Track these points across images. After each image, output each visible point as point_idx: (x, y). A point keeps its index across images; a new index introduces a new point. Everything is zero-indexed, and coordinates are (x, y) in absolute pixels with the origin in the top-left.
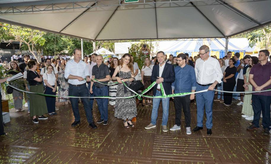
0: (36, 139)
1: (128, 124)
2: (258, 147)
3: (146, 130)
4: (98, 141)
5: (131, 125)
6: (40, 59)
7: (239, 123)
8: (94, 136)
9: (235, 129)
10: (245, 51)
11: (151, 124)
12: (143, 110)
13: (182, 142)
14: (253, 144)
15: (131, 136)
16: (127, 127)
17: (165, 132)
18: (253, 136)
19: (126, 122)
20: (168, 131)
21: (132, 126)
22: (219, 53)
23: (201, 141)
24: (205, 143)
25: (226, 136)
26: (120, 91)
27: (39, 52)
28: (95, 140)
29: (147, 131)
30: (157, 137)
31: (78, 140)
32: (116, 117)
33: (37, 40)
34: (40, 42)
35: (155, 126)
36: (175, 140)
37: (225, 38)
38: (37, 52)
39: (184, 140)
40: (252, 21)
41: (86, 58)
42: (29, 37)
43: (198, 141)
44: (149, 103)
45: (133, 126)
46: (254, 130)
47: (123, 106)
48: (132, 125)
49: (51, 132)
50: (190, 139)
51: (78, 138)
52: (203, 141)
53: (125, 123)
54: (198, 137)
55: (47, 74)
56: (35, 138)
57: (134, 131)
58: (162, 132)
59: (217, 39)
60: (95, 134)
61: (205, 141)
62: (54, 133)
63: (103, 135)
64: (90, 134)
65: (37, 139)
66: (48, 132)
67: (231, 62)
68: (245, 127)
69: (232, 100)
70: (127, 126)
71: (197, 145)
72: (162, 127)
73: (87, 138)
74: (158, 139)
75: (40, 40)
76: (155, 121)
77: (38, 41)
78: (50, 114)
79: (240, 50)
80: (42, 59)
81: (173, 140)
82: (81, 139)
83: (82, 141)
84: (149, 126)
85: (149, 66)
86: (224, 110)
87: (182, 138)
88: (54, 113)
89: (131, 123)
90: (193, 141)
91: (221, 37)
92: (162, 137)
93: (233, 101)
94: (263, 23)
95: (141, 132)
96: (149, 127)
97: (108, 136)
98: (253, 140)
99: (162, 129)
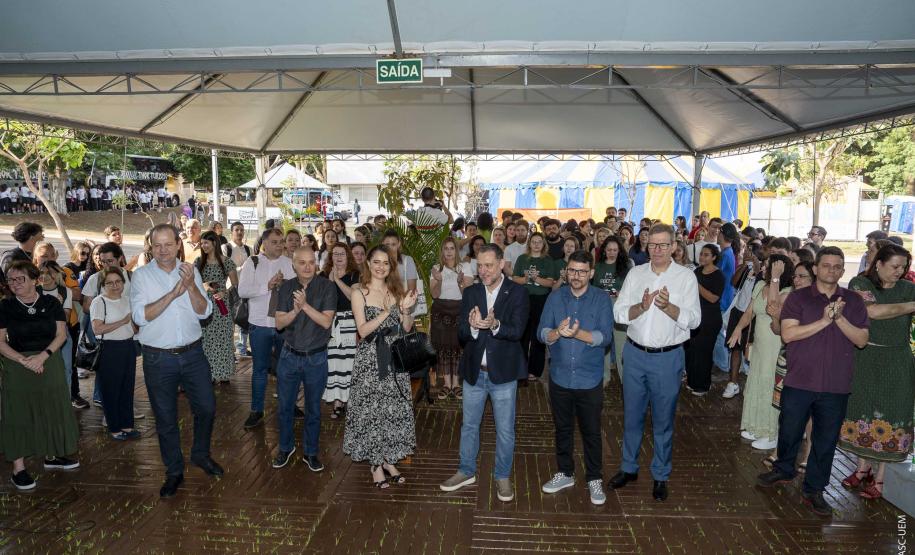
0: (73, 541)
1: (386, 472)
2: (787, 549)
3: (445, 496)
4: (291, 544)
5: (394, 478)
6: (62, 200)
7: (732, 461)
8: (273, 524)
9: (720, 486)
10: (753, 185)
11: (460, 474)
12: (432, 414)
13: (559, 539)
14: (771, 538)
15: (397, 521)
16: (384, 486)
17: (507, 502)
18: (774, 509)
19: (379, 469)
20: (514, 500)
21: (397, 481)
22: (673, 191)
23: (618, 533)
24: (630, 540)
25: (695, 514)
26: (364, 371)
27: (58, 175)
28: (279, 540)
29: (446, 500)
30: (479, 521)
31: (223, 539)
32: (349, 452)
33: (55, 150)
34: (67, 155)
35: (472, 480)
36: (537, 531)
37: (693, 155)
38: (50, 176)
39: (564, 531)
40: (774, 117)
41: (237, 230)
42: (24, 138)
43: (607, 532)
44: (449, 386)
45: (402, 480)
46: (778, 487)
47: (375, 420)
48: (399, 477)
49: (125, 511)
50: (583, 526)
51: (221, 532)
52: (622, 533)
53: (375, 470)
54: (608, 519)
55: (105, 299)
56: (69, 538)
57: (406, 498)
58: (497, 503)
59: (667, 157)
60: (278, 515)
61: (629, 532)
62: (137, 513)
63: (304, 521)
64: (263, 516)
65: (78, 544)
66: (114, 510)
67: (706, 255)
68: (749, 475)
69: (710, 374)
70: (383, 482)
71: (604, 549)
72: (495, 483)
73: (253, 531)
74: (485, 528)
75: (67, 148)
76: (472, 464)
77: (58, 152)
78: (115, 435)
79: (738, 183)
80: (68, 201)
81: (529, 530)
82: (233, 537)
83: (237, 544)
84: (452, 480)
85: (455, 266)
86: (687, 414)
87: (560, 524)
88: (129, 430)
89: (394, 472)
90: (595, 532)
91: (679, 153)
92: (496, 522)
93: (713, 378)
94: (805, 126)
95: (429, 502)
96: (453, 485)
97: (321, 523)
98: (771, 523)
99: (496, 489)
